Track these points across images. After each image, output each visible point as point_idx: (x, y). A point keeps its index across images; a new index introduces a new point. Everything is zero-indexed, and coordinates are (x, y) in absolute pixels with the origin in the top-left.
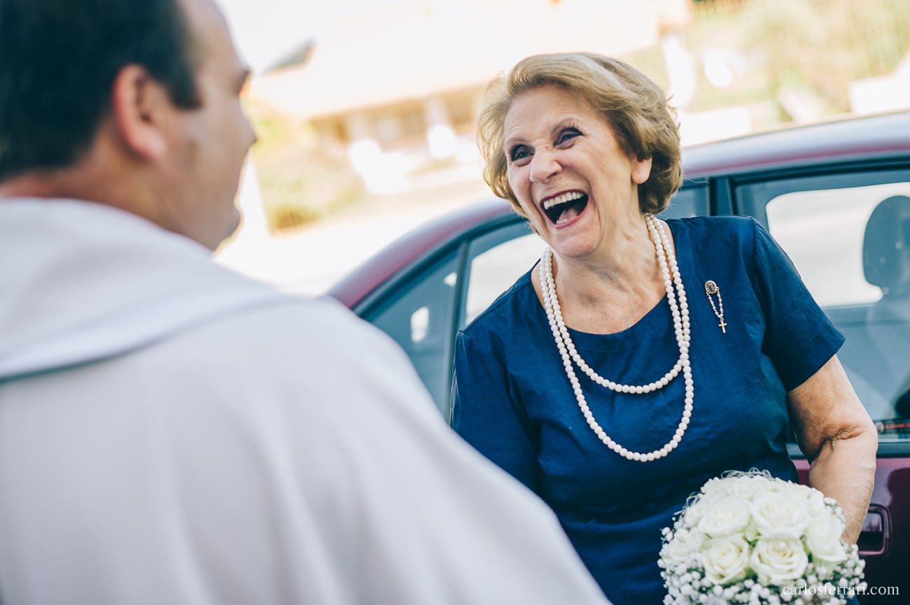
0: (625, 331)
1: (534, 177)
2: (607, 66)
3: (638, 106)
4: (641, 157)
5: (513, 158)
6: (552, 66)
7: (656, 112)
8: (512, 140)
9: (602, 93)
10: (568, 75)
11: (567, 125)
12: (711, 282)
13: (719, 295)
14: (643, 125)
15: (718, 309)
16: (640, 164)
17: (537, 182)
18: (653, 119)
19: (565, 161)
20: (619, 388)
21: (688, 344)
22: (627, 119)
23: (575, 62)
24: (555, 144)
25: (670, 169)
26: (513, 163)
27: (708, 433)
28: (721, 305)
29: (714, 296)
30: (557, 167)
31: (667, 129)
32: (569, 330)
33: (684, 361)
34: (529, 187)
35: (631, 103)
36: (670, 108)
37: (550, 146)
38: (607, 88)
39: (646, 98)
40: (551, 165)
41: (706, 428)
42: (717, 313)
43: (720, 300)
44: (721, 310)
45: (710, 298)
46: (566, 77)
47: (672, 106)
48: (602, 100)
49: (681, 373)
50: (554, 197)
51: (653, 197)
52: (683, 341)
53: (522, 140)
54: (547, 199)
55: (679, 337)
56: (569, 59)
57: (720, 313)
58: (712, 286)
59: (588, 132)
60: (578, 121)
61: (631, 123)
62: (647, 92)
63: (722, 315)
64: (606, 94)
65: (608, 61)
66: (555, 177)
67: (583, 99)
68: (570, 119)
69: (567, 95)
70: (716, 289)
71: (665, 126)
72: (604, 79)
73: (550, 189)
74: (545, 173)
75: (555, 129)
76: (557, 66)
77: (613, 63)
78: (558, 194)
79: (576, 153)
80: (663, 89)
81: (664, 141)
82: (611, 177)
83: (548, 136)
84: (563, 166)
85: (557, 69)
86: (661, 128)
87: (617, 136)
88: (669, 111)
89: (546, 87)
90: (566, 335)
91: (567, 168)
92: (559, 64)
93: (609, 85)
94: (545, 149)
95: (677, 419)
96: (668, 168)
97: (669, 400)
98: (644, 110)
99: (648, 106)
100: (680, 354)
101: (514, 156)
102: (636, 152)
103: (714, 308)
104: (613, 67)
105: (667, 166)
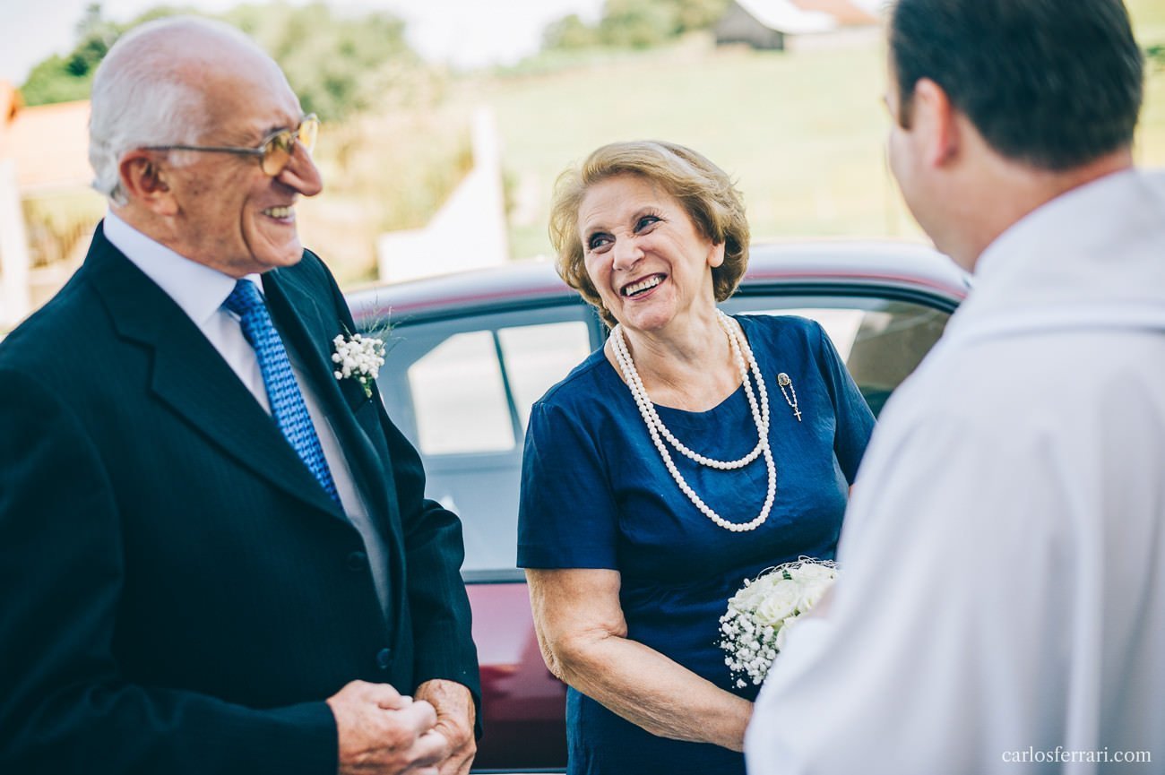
0: (707, 412)
1: (619, 264)
2: (678, 153)
3: (712, 191)
4: (716, 242)
5: (591, 246)
6: (629, 155)
7: (727, 198)
8: (591, 228)
9: (678, 180)
10: (645, 164)
11: (647, 213)
12: (784, 375)
13: (791, 387)
14: (718, 211)
15: (792, 399)
16: (715, 248)
17: (620, 270)
18: (725, 204)
19: (648, 246)
20: (703, 460)
21: (767, 431)
22: (704, 205)
23: (651, 150)
24: (634, 232)
25: (741, 253)
26: (592, 251)
27: (791, 511)
28: (794, 396)
29: (787, 387)
30: (640, 254)
31: (738, 214)
32: (656, 407)
33: (764, 445)
34: (610, 273)
35: (705, 189)
36: (737, 192)
37: (631, 233)
38: (683, 176)
39: (717, 183)
40: (634, 251)
41: (791, 507)
42: (790, 403)
43: (793, 392)
44: (795, 401)
45: (783, 389)
46: (645, 166)
47: (738, 190)
48: (679, 188)
49: (761, 456)
50: (637, 282)
51: (725, 280)
52: (763, 427)
53: (601, 228)
54: (631, 284)
55: (758, 422)
56: (643, 148)
57: (793, 403)
58: (784, 377)
59: (668, 218)
60: (658, 210)
61: (707, 208)
62: (717, 177)
63: (796, 405)
64: (683, 181)
65: (678, 148)
66: (638, 264)
67: (660, 186)
68: (650, 208)
69: (646, 183)
70: (789, 381)
71: (736, 211)
72: (679, 167)
73: (634, 275)
74: (630, 259)
75: (635, 216)
76: (634, 155)
77: (682, 150)
78: (641, 280)
79: (657, 238)
80: (729, 174)
81: (735, 225)
82: (690, 260)
83: (628, 224)
84: (646, 251)
85: (635, 158)
86: (733, 214)
87: (694, 222)
88: (736, 195)
89: (622, 175)
90: (653, 411)
91: (650, 252)
92: (636, 153)
93: (683, 171)
94: (626, 236)
95: (763, 496)
96: (740, 251)
97: (754, 479)
98: (716, 195)
99: (720, 191)
100: (759, 439)
101: (592, 244)
102: (712, 237)
103: (787, 398)
104: (682, 154)
105: (739, 249)
